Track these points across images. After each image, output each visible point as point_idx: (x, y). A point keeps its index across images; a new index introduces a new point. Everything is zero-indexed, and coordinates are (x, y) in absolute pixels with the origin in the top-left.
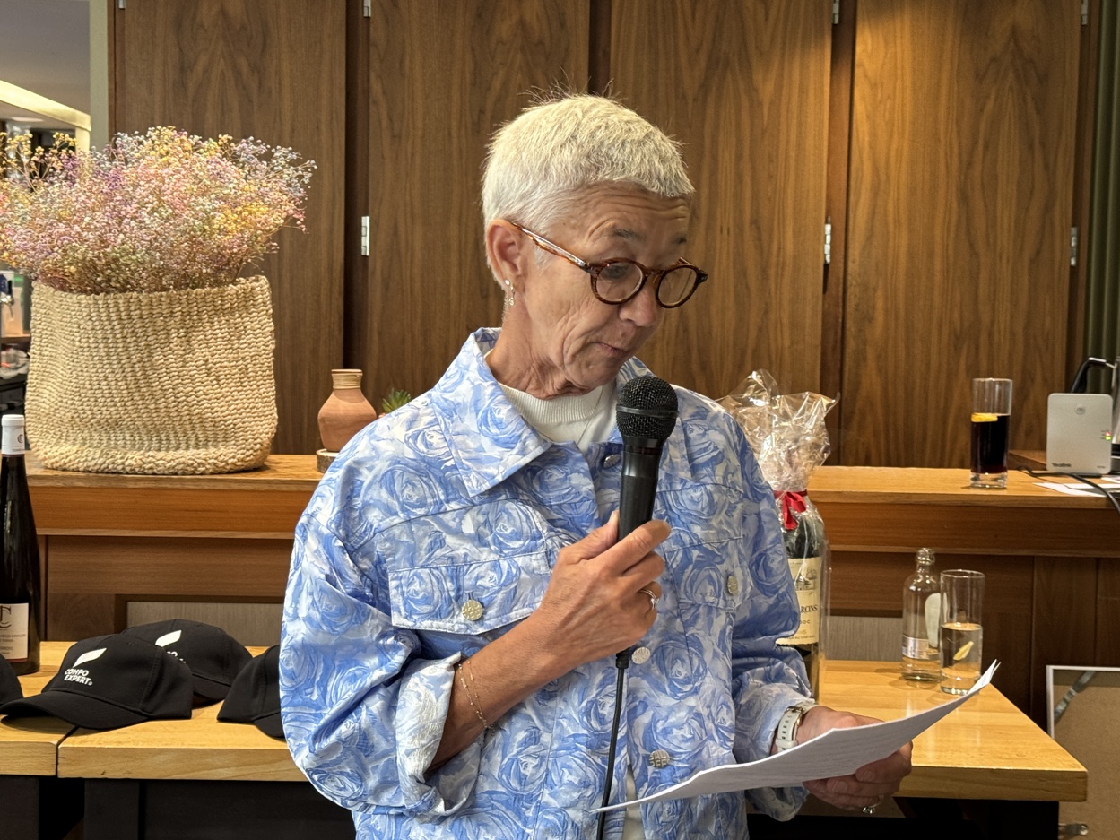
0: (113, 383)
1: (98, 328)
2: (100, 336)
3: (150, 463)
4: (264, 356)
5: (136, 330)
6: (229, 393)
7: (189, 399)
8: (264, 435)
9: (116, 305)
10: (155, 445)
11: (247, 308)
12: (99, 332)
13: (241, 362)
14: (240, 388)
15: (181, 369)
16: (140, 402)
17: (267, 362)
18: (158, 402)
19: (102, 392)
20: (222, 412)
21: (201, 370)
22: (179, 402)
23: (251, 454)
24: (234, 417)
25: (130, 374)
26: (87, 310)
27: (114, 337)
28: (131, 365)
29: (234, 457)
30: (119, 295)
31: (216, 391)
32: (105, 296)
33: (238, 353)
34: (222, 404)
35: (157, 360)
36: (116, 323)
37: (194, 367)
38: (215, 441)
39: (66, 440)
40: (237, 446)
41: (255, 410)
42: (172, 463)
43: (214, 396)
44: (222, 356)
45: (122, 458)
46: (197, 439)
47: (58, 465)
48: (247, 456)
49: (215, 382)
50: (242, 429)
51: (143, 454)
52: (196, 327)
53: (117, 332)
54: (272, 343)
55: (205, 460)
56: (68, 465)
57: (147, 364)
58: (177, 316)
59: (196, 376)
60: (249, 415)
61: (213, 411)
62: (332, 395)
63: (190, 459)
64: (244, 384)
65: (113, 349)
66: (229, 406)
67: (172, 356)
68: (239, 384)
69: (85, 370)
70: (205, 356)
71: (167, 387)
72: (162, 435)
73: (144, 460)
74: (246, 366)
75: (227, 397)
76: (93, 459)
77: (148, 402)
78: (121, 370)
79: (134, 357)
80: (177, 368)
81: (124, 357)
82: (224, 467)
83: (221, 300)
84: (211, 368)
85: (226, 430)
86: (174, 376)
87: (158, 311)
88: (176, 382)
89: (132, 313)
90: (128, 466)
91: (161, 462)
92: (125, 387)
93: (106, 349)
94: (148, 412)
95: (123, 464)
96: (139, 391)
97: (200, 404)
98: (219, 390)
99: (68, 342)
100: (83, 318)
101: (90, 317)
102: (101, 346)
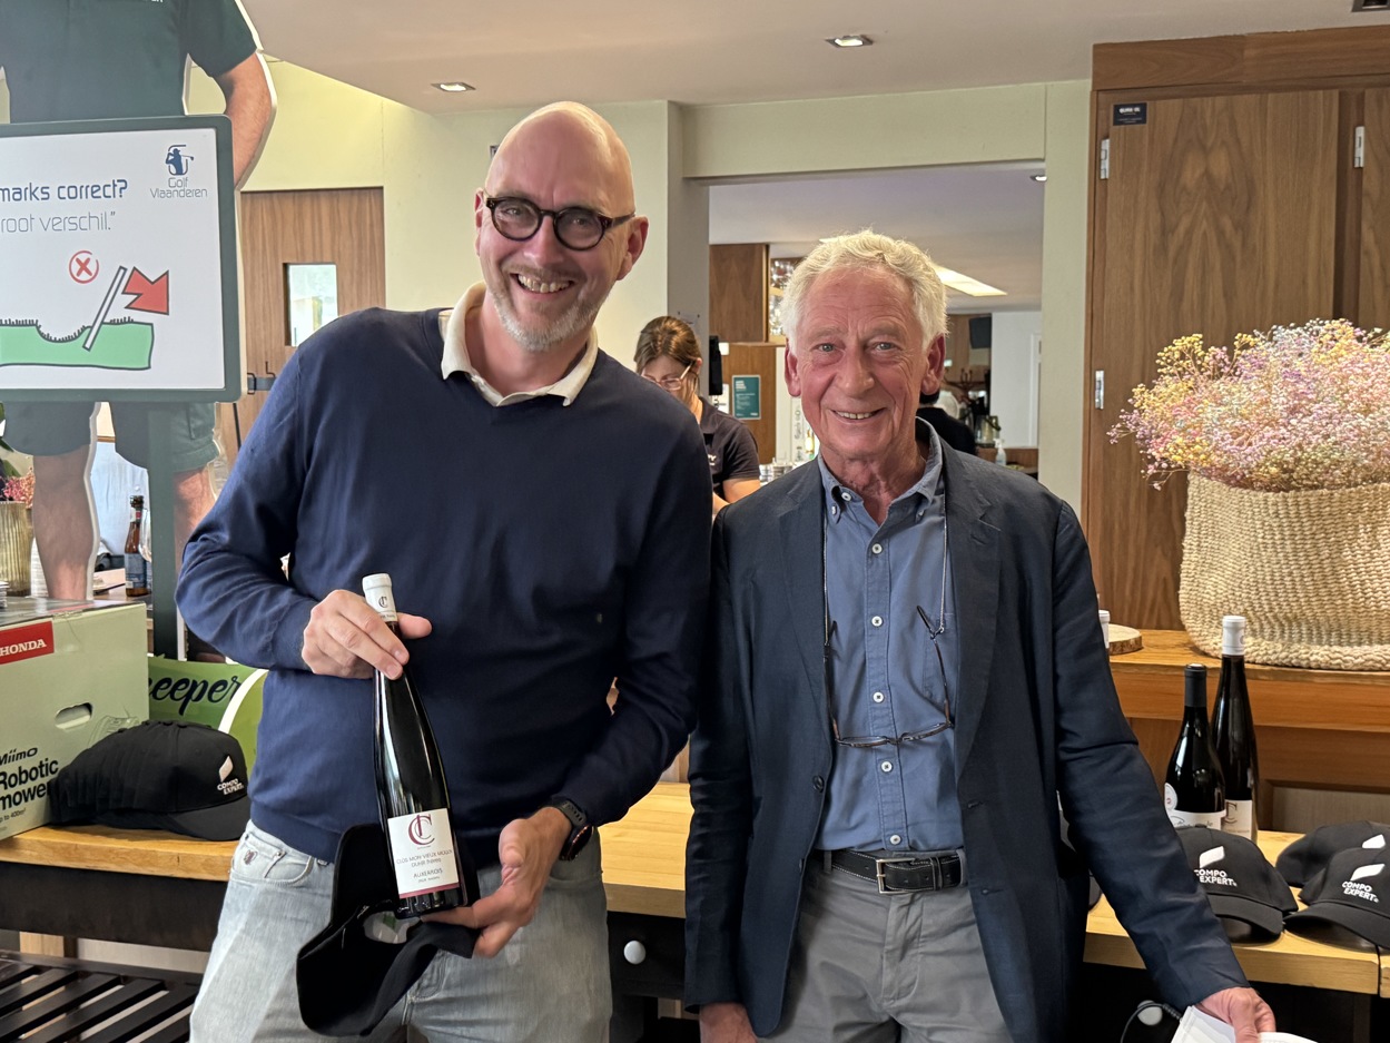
1: (1285, 525)
3: (1336, 658)
5: (1326, 527)
7: (1376, 595)
9: (1307, 502)
10: (1336, 640)
12: (1286, 528)
15: (1368, 564)
18: (1346, 598)
19: (1285, 588)
22: (1367, 598)
25: (1317, 570)
27: (1302, 534)
28: (1318, 561)
32: (1295, 493)
35: (1345, 556)
51: (1329, 650)
52: (1381, 522)
53: (1306, 529)
57: (1335, 560)
58: (1365, 512)
63: (1376, 655)
65: (1301, 546)
67: (1359, 552)
69: (1268, 565)
71: (1355, 583)
77: (1335, 598)
78: (1308, 566)
79: (1322, 553)
80: (1365, 563)
81: (1312, 554)
86: (1361, 572)
87: (1348, 506)
89: (1321, 510)
90: (1314, 661)
92: (1311, 583)
93: (1293, 546)
96: (1326, 587)
99: (1247, 537)
100: (1269, 515)
101: (1277, 514)
102: (1288, 542)
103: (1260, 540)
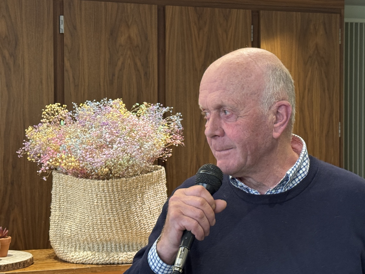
0: (113, 221)
1: (107, 196)
2: (109, 200)
5: (124, 196)
9: (117, 185)
11: (159, 181)
12: (108, 198)
16: (125, 230)
18: (133, 229)
19: (106, 226)
21: (148, 212)
22: (141, 228)
25: (121, 217)
26: (103, 188)
27: (115, 200)
28: (122, 212)
30: (118, 180)
32: (112, 180)
35: (132, 209)
36: (116, 193)
37: (146, 211)
39: (79, 249)
44: (153, 204)
45: (117, 257)
47: (81, 262)
49: (153, 217)
52: (144, 192)
53: (116, 197)
56: (87, 262)
57: (129, 211)
58: (139, 188)
59: (147, 215)
65: (114, 206)
67: (138, 207)
69: (99, 215)
70: (148, 206)
71: (136, 222)
72: (130, 244)
73: (128, 257)
76: (103, 258)
77: (128, 229)
78: (117, 215)
79: (123, 208)
80: (140, 212)
81: (119, 209)
83: (152, 179)
84: (151, 211)
86: (139, 216)
87: (133, 186)
88: (140, 219)
89: (122, 188)
90: (121, 260)
92: (118, 223)
93: (111, 206)
95: (118, 260)
96: (125, 224)
97: (149, 228)
99: (89, 202)
100: (100, 191)
101: (103, 190)
102: (109, 204)
103: (96, 204)
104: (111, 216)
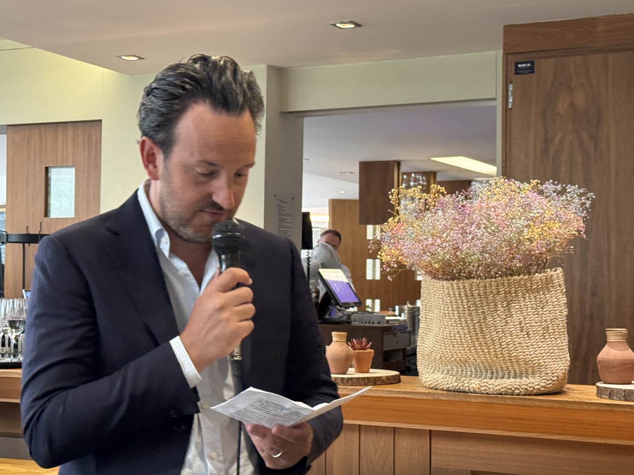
2: (455, 307)
3: (484, 386)
4: (560, 319)
6: (535, 343)
7: (509, 346)
8: (559, 371)
10: (489, 375)
11: (548, 289)
13: (544, 323)
14: (543, 340)
15: (504, 327)
17: (562, 323)
20: (531, 355)
21: (517, 328)
23: (550, 383)
24: (538, 358)
26: (447, 290)
29: (538, 385)
30: (466, 281)
31: (527, 342)
32: (457, 281)
33: (542, 317)
34: (531, 350)
35: (489, 322)
36: (464, 298)
37: (513, 326)
38: (527, 374)
39: (438, 371)
40: (541, 377)
41: (553, 354)
42: (498, 387)
43: (525, 345)
44: (531, 319)
45: (468, 383)
46: (515, 372)
47: (432, 386)
48: (548, 384)
49: (526, 336)
50: (544, 366)
51: (481, 381)
52: (514, 301)
53: (465, 304)
54: (565, 311)
55: (520, 386)
56: (437, 386)
57: (483, 324)
58: (502, 294)
59: (514, 331)
60: (549, 357)
61: (524, 354)
62: (606, 346)
63: (510, 385)
64: (546, 337)
66: (535, 351)
67: (498, 319)
68: (543, 337)
70: (519, 319)
71: (495, 339)
72: (494, 369)
73: (481, 384)
74: (548, 325)
75: (534, 345)
79: (475, 319)
82: (532, 391)
83: (531, 283)
84: (524, 327)
85: (533, 367)
87: (490, 290)
91: (491, 386)
92: (470, 338)
94: (484, 354)
97: (516, 349)
98: (528, 341)
100: (445, 295)
102: (456, 312)
104: (459, 328)
